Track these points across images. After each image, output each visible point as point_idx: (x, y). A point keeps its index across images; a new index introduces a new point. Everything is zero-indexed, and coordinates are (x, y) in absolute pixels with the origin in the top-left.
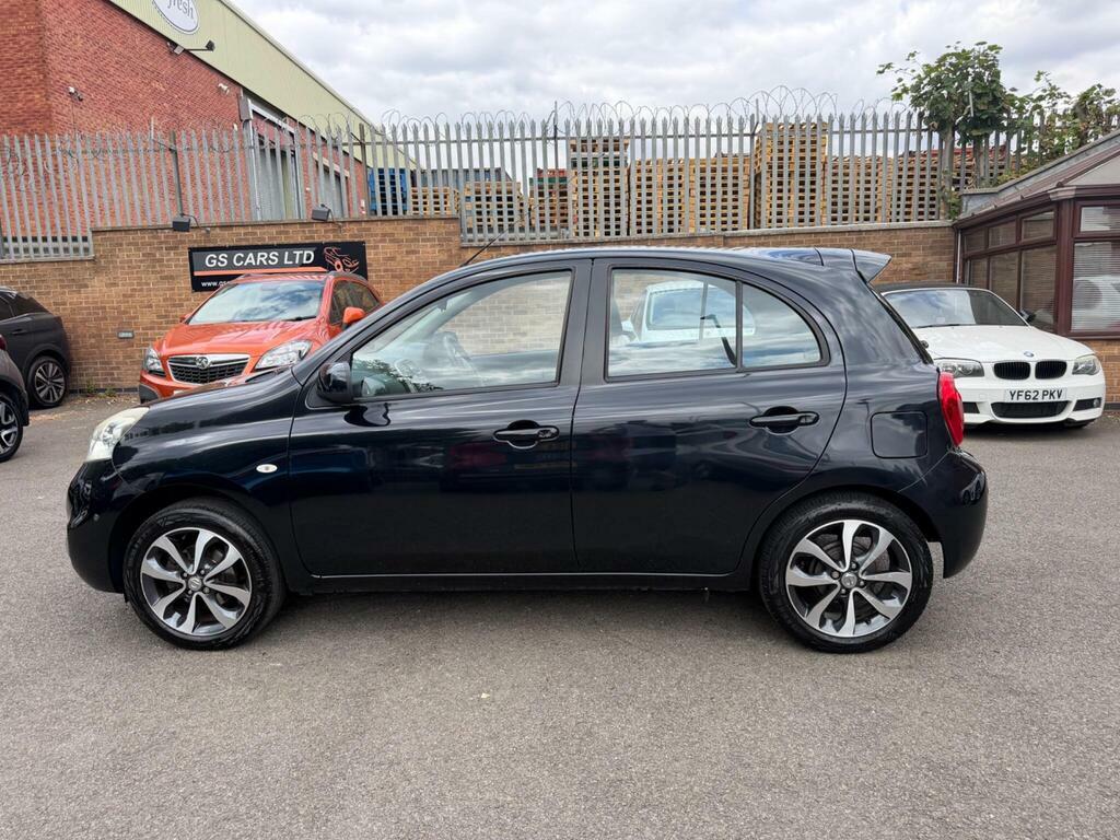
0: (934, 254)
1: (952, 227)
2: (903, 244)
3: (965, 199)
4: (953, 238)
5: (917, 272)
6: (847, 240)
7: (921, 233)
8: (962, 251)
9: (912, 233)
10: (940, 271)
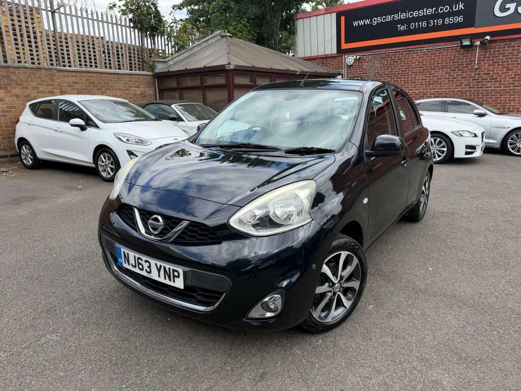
0: (148, 87)
1: (153, 75)
2: (136, 81)
3: (156, 63)
4: (153, 80)
5: (142, 95)
6: (114, 78)
7: (142, 77)
8: (159, 86)
9: (139, 77)
10: (151, 95)
